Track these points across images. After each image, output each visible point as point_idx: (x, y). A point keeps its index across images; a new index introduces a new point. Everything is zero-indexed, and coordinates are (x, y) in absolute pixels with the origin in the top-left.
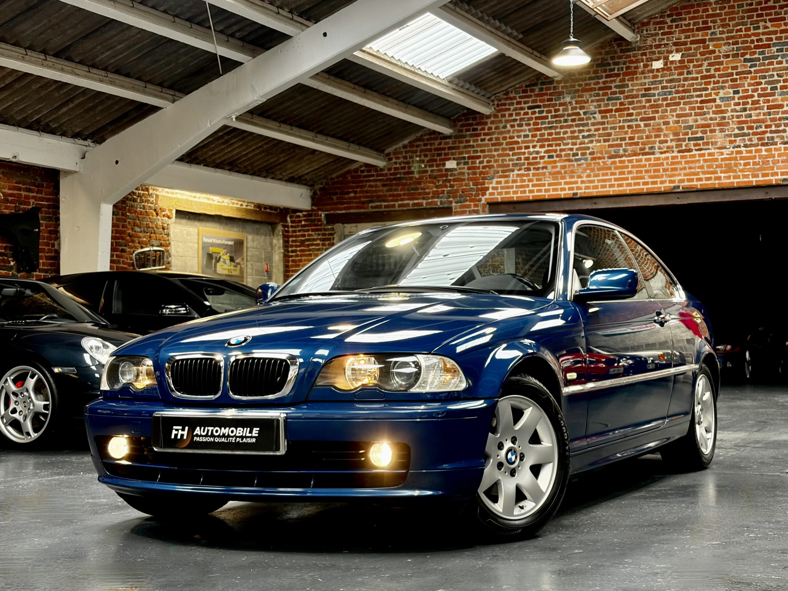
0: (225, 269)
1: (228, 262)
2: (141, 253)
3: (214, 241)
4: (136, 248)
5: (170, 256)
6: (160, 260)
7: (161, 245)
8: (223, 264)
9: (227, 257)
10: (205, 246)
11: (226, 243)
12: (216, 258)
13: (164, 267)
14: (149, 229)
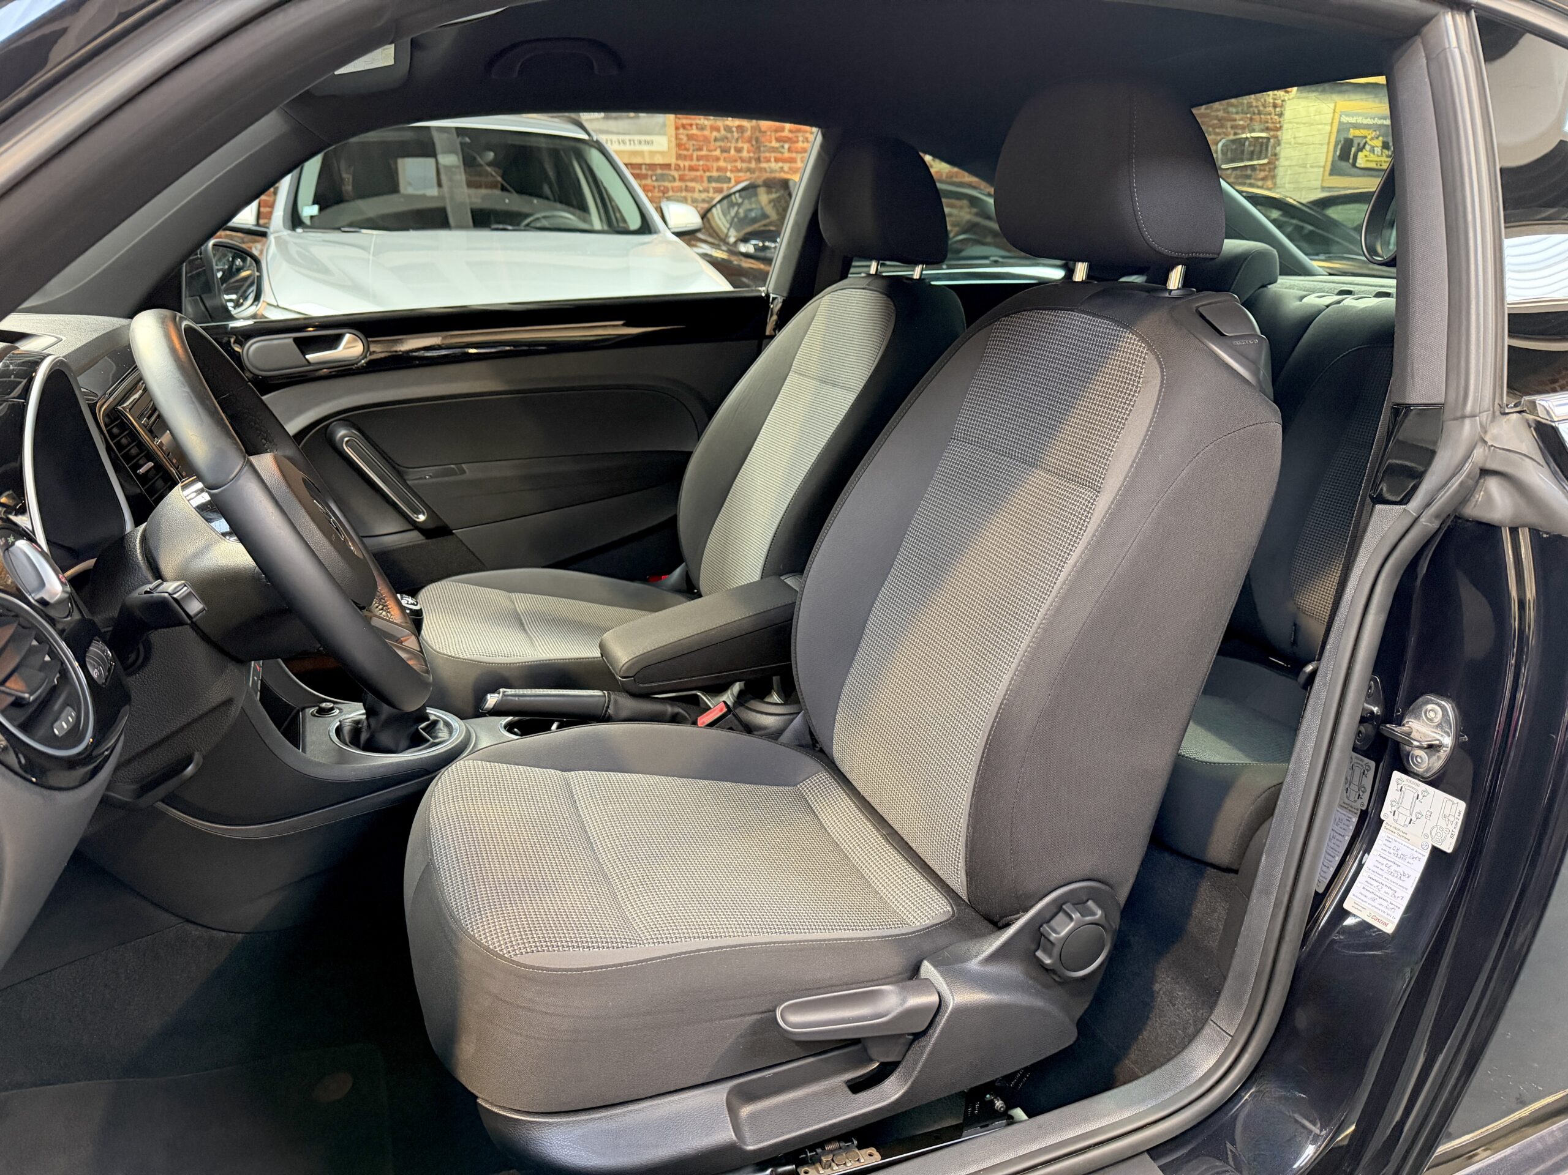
0: (1371, 161)
1: (1378, 150)
2: (1233, 141)
3: (1360, 120)
4: (1226, 134)
5: (1279, 145)
6: (1261, 152)
7: (1267, 129)
8: (1368, 153)
9: (1378, 143)
10: (1343, 128)
11: (1380, 122)
12: (1359, 144)
13: (1265, 161)
14: (1251, 109)
